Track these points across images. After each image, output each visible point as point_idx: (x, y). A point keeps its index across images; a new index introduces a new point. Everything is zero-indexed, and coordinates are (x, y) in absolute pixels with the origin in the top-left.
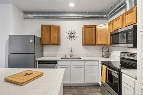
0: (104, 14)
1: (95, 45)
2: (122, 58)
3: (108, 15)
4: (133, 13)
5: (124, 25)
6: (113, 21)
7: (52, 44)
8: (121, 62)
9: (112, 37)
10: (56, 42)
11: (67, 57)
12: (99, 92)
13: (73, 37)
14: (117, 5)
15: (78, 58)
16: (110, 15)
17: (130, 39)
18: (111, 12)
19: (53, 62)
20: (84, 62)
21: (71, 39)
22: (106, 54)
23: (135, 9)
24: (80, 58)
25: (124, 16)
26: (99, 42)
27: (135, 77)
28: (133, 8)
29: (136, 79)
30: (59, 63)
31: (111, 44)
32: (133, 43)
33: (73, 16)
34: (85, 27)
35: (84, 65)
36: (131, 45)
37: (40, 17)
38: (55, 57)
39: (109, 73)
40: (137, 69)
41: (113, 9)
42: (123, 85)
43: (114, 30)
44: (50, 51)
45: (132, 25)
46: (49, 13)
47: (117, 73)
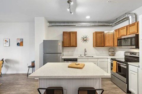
0: (111, 23)
1: (104, 46)
2: (126, 56)
3: (113, 24)
4: (135, 26)
5: (128, 33)
6: (119, 29)
7: (71, 46)
8: (125, 59)
9: (118, 41)
10: (75, 45)
11: (82, 56)
12: (110, 80)
13: (86, 40)
14: (122, 18)
15: (91, 57)
16: (115, 24)
17: (133, 43)
18: (116, 22)
19: (74, 60)
20: (97, 59)
21: (84, 42)
22: (111, 53)
23: (136, 24)
24: (92, 57)
25: (129, 27)
26: (107, 44)
27: (138, 66)
28: (135, 23)
29: (139, 67)
30: (78, 60)
31: (118, 46)
32: (136, 46)
33: (87, 25)
34: (96, 33)
35: (97, 62)
36: (134, 47)
37: (57, 25)
38: (73, 56)
39: (118, 66)
40: (139, 62)
41: (118, 20)
42: (130, 72)
43: (120, 35)
44: (68, 52)
45: (135, 34)
46: (68, 22)
47: (125, 65)
